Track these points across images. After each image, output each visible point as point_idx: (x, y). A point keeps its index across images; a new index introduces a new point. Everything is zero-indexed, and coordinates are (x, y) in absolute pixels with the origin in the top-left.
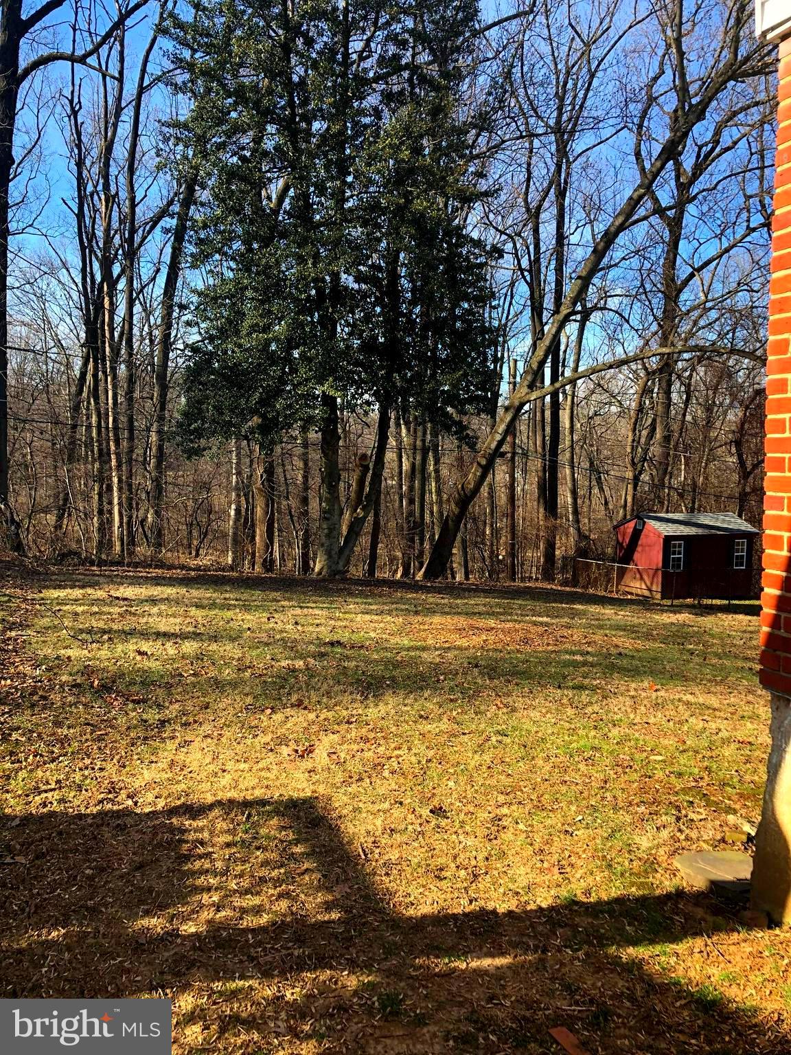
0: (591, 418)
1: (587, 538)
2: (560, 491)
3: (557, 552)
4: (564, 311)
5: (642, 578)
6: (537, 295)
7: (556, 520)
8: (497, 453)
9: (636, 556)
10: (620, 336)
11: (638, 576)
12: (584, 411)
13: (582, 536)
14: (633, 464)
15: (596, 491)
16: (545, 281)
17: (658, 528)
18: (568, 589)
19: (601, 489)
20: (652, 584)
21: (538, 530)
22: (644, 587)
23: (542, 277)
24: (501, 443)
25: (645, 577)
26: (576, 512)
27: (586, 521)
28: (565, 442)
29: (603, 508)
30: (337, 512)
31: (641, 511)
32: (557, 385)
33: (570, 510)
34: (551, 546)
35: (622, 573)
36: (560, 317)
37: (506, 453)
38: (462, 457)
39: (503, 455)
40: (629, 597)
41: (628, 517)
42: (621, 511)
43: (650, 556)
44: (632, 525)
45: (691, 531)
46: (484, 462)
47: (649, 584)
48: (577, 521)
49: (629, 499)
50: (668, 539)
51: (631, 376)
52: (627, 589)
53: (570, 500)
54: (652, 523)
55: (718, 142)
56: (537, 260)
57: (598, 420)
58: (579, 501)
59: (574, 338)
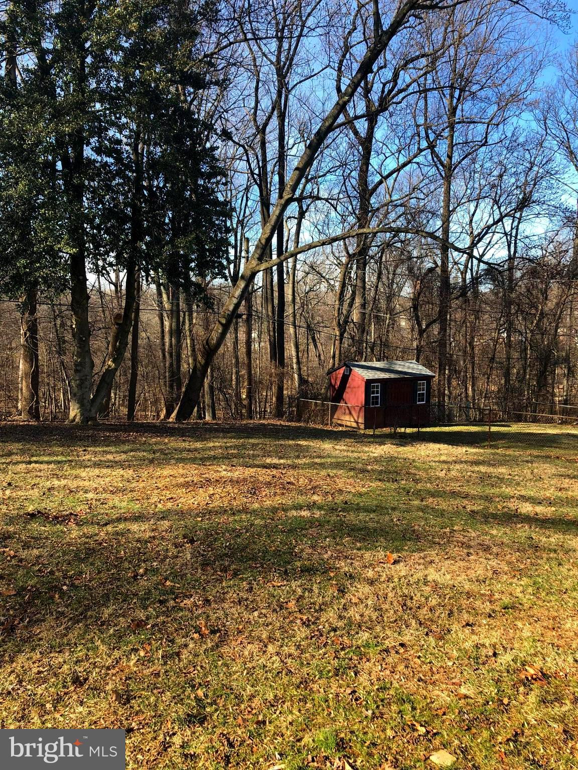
0: (307, 293)
1: (307, 382)
2: (286, 346)
3: (285, 392)
4: (286, 196)
5: (350, 413)
6: (264, 193)
7: (283, 368)
8: (234, 315)
9: (345, 396)
10: (327, 232)
11: (347, 411)
12: (302, 288)
13: (302, 381)
14: (339, 324)
15: (312, 346)
16: (271, 183)
17: (361, 375)
18: (293, 424)
19: (316, 346)
20: (358, 418)
21: (271, 376)
22: (352, 420)
23: (269, 180)
24: (237, 306)
25: (353, 412)
26: (298, 363)
27: (305, 368)
28: (289, 310)
29: (317, 359)
30: (88, 365)
31: (347, 361)
32: (282, 258)
33: (295, 361)
34: (280, 389)
35: (335, 409)
36: (283, 201)
37: (243, 315)
38: (207, 319)
39: (240, 316)
40: (341, 429)
41: (336, 365)
42: (331, 361)
43: (355, 396)
44: (342, 371)
45: (386, 376)
46: (224, 321)
47: (356, 419)
48: (300, 369)
49: (337, 352)
50: (369, 382)
51: (335, 261)
52: (339, 422)
53: (294, 353)
54: (356, 370)
55: (396, 84)
56: (264, 166)
57: (312, 294)
58: (300, 355)
59: (293, 231)
